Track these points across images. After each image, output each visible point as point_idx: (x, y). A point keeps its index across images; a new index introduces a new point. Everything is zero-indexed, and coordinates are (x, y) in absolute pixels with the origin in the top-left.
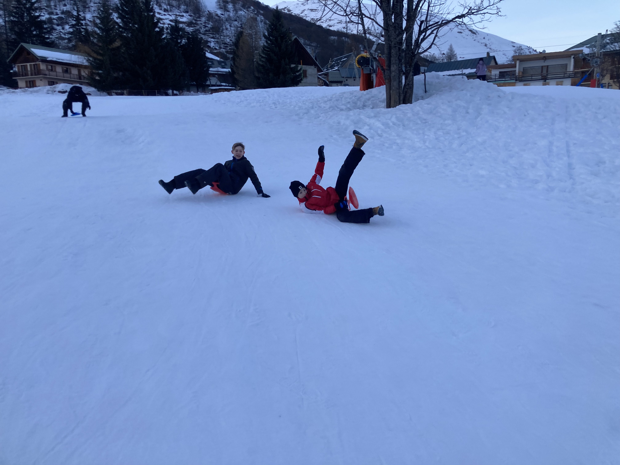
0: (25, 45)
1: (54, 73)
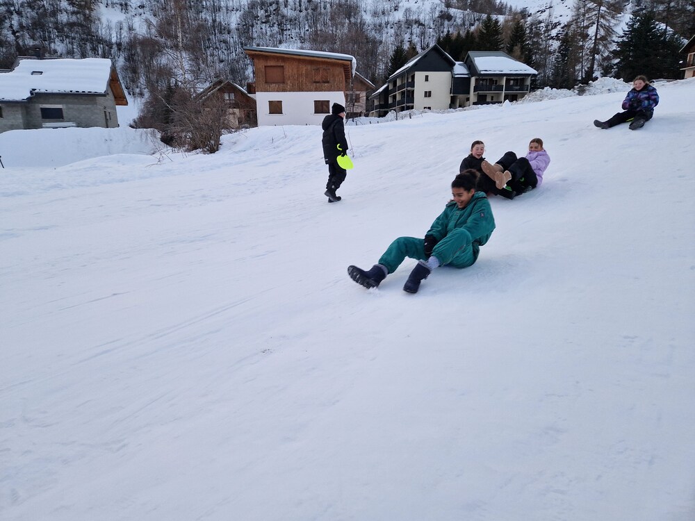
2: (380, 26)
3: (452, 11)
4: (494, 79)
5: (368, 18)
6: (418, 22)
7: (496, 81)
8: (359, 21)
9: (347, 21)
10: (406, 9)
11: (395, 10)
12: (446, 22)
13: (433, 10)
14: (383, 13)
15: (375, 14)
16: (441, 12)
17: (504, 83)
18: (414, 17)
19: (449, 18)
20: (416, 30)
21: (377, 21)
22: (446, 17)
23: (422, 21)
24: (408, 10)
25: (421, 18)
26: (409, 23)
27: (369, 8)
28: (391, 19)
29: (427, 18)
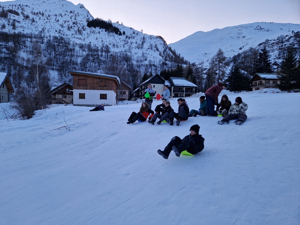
0: (257, 74)
1: (269, 84)
2: (139, 65)
3: (167, 62)
4: (181, 88)
5: (134, 63)
6: (154, 65)
7: (182, 89)
8: (131, 63)
9: (126, 63)
10: (149, 61)
11: (145, 60)
12: (165, 66)
13: (160, 61)
14: (141, 61)
15: (137, 61)
16: (163, 62)
17: (184, 89)
18: (153, 63)
19: (166, 64)
20: (153, 68)
21: (138, 64)
22: (164, 64)
23: (156, 65)
24: (150, 61)
25: (155, 64)
26: (151, 66)
27: (135, 59)
28: (143, 63)
29: (158, 64)
